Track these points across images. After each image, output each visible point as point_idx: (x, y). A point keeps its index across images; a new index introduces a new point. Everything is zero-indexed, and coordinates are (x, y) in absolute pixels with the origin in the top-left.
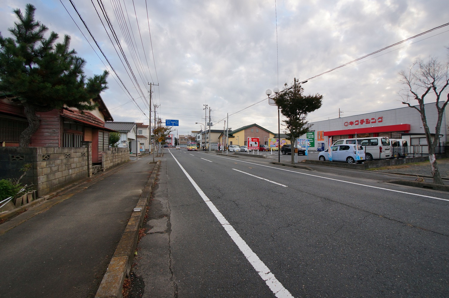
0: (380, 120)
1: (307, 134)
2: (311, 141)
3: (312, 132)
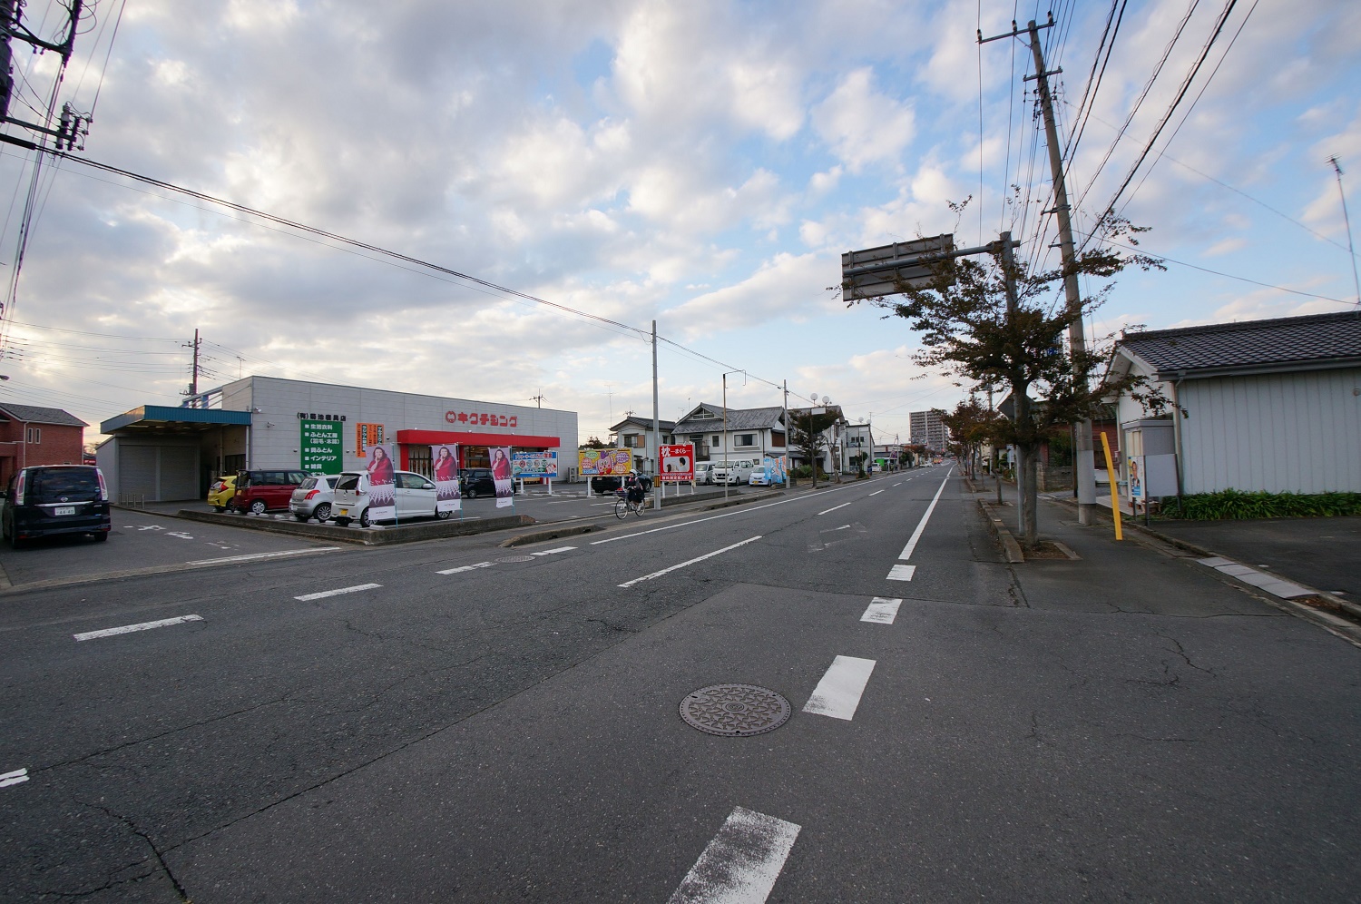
0: (513, 422)
1: (307, 426)
2: (324, 458)
3: (332, 420)
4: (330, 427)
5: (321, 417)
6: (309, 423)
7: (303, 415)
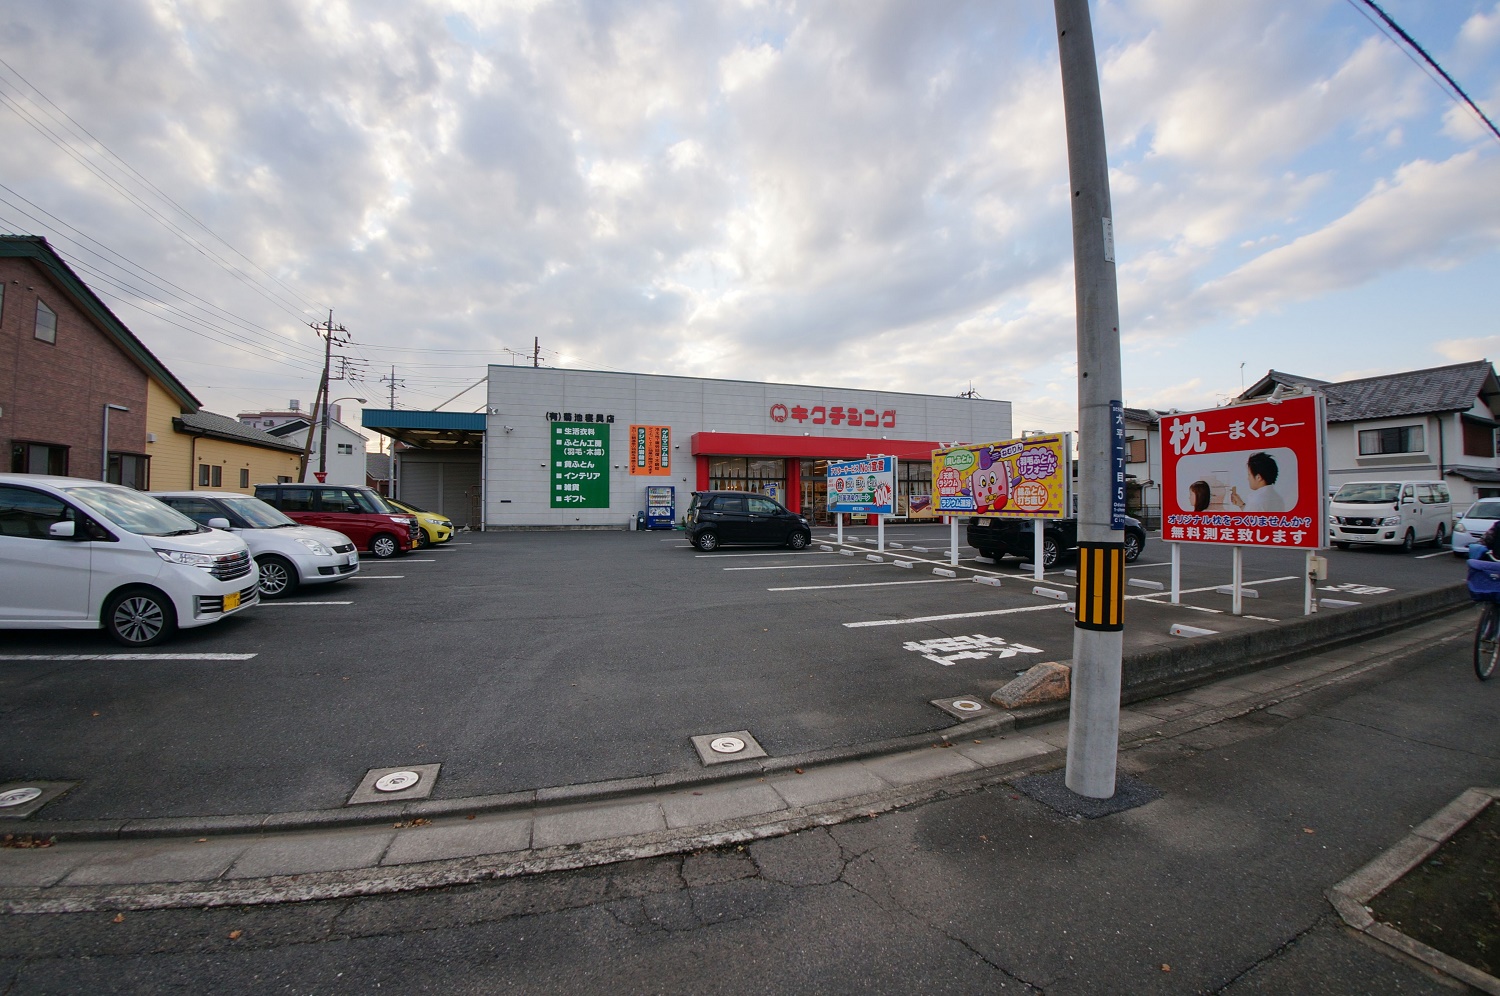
0: (889, 419)
1: (559, 431)
2: (582, 475)
3: (594, 421)
4: (591, 432)
5: (579, 417)
6: (563, 426)
7: (553, 416)
